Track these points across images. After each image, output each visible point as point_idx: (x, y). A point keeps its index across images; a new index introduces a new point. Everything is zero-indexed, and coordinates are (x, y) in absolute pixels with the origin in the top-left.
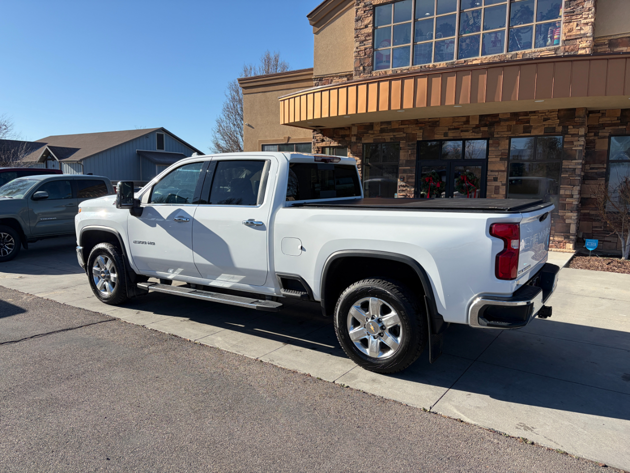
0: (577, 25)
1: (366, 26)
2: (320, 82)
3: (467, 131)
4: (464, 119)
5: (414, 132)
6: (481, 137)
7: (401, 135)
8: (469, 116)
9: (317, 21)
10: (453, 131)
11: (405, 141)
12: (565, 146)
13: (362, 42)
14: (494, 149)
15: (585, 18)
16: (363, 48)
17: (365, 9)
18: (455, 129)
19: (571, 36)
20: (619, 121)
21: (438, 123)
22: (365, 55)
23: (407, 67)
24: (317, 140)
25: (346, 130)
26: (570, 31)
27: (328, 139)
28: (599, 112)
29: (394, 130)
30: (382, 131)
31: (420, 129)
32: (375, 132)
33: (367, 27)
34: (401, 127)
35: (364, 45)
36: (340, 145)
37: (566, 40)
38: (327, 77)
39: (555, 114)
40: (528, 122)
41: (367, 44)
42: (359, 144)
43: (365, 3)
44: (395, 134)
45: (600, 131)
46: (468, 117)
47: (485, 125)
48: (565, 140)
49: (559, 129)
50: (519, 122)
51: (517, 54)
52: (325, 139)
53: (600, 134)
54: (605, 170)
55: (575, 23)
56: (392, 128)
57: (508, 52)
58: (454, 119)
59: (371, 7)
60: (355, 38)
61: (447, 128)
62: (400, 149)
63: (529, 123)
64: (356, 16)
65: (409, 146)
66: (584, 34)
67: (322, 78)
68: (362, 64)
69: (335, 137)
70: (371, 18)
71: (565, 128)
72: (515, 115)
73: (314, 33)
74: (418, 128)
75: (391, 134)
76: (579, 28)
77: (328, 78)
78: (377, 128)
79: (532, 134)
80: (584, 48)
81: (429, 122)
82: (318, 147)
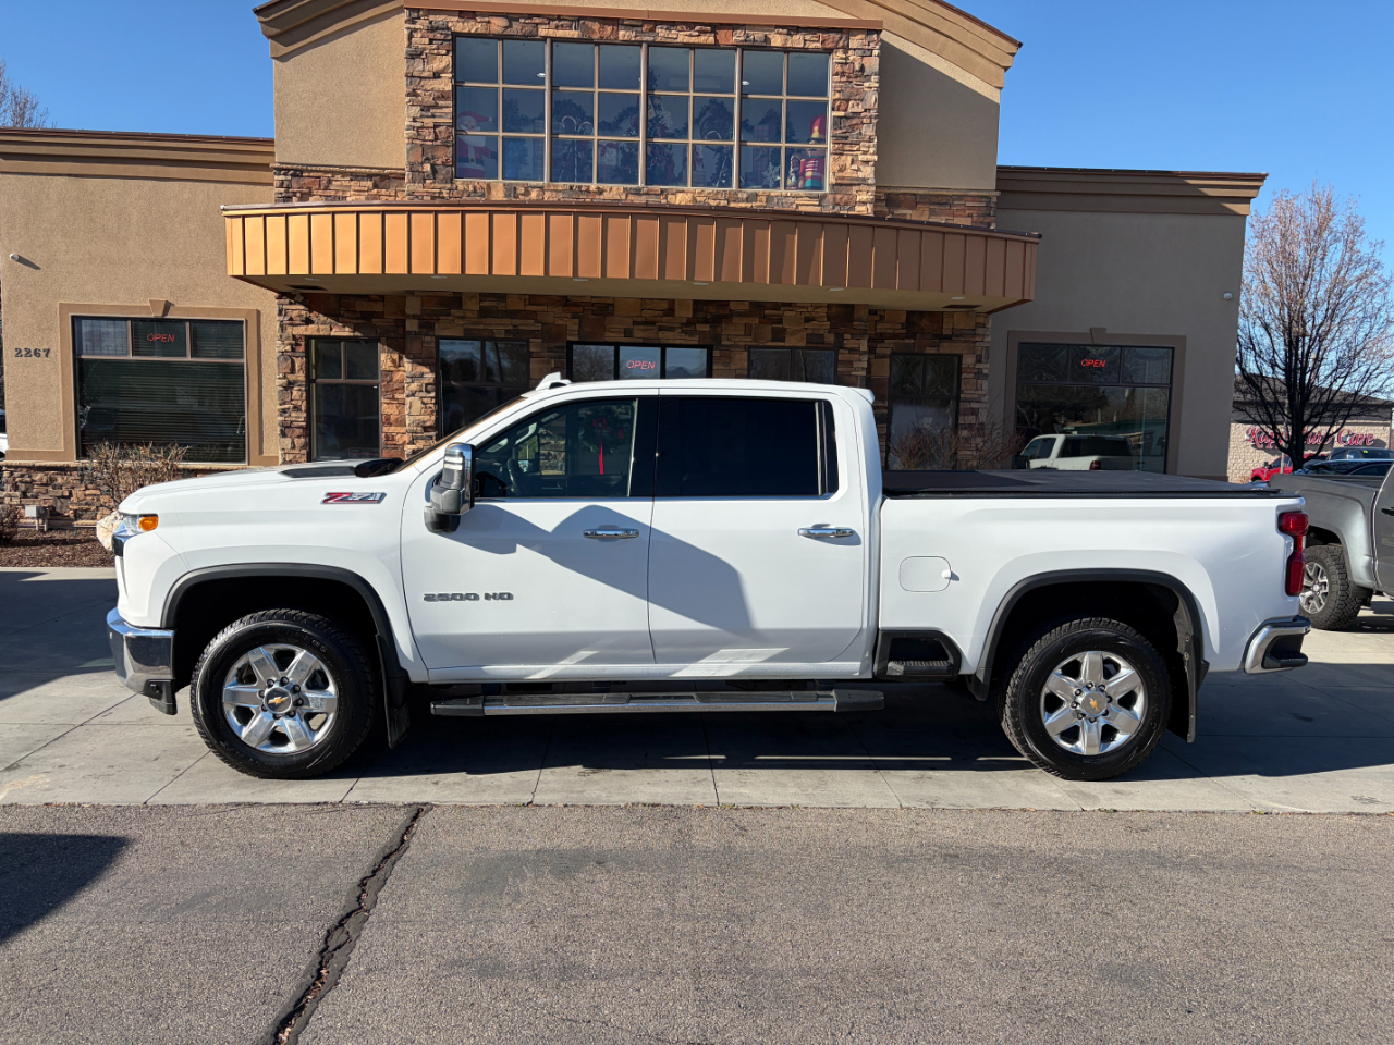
0: (853, 162)
1: (437, 75)
2: (295, 180)
3: (671, 329)
4: (665, 306)
5: (559, 322)
6: (697, 343)
7: (530, 325)
8: (674, 300)
9: (285, 29)
10: (642, 327)
11: (540, 340)
12: (839, 369)
13: (425, 108)
14: (722, 367)
15: (865, 153)
16: (429, 122)
17: (431, 35)
18: (646, 323)
19: (843, 178)
20: (904, 331)
21: (610, 308)
22: (436, 139)
23: (541, 183)
24: (291, 319)
25: (375, 301)
26: (841, 170)
27: (322, 318)
28: (876, 314)
29: (514, 314)
30: (484, 313)
31: (573, 317)
32: (469, 315)
33: (439, 77)
34: (529, 308)
35: (433, 116)
36: (357, 334)
37: (837, 184)
38: (317, 171)
39: (822, 312)
40: (780, 321)
41: (441, 117)
42: (427, 339)
43: (431, 22)
44: (515, 321)
45: (878, 345)
46: (672, 302)
47: (705, 321)
48: (840, 358)
49: (830, 338)
50: (765, 320)
51: (757, 195)
52: (314, 318)
53: (878, 350)
54: (886, 411)
55: (850, 158)
56: (508, 308)
57: (740, 187)
58: (644, 303)
59: (447, 35)
60: (408, 95)
61: (631, 321)
62: (530, 355)
63: (781, 323)
64: (409, 46)
65: (550, 350)
66: (864, 179)
67: (302, 171)
68: (427, 159)
69: (343, 316)
70: (448, 60)
71: (840, 337)
72: (757, 307)
73: (276, 58)
74: (569, 315)
75: (508, 321)
76: (855, 167)
77: (320, 174)
78: (472, 306)
79: (787, 344)
80: (864, 203)
81: (593, 304)
82: (294, 336)
